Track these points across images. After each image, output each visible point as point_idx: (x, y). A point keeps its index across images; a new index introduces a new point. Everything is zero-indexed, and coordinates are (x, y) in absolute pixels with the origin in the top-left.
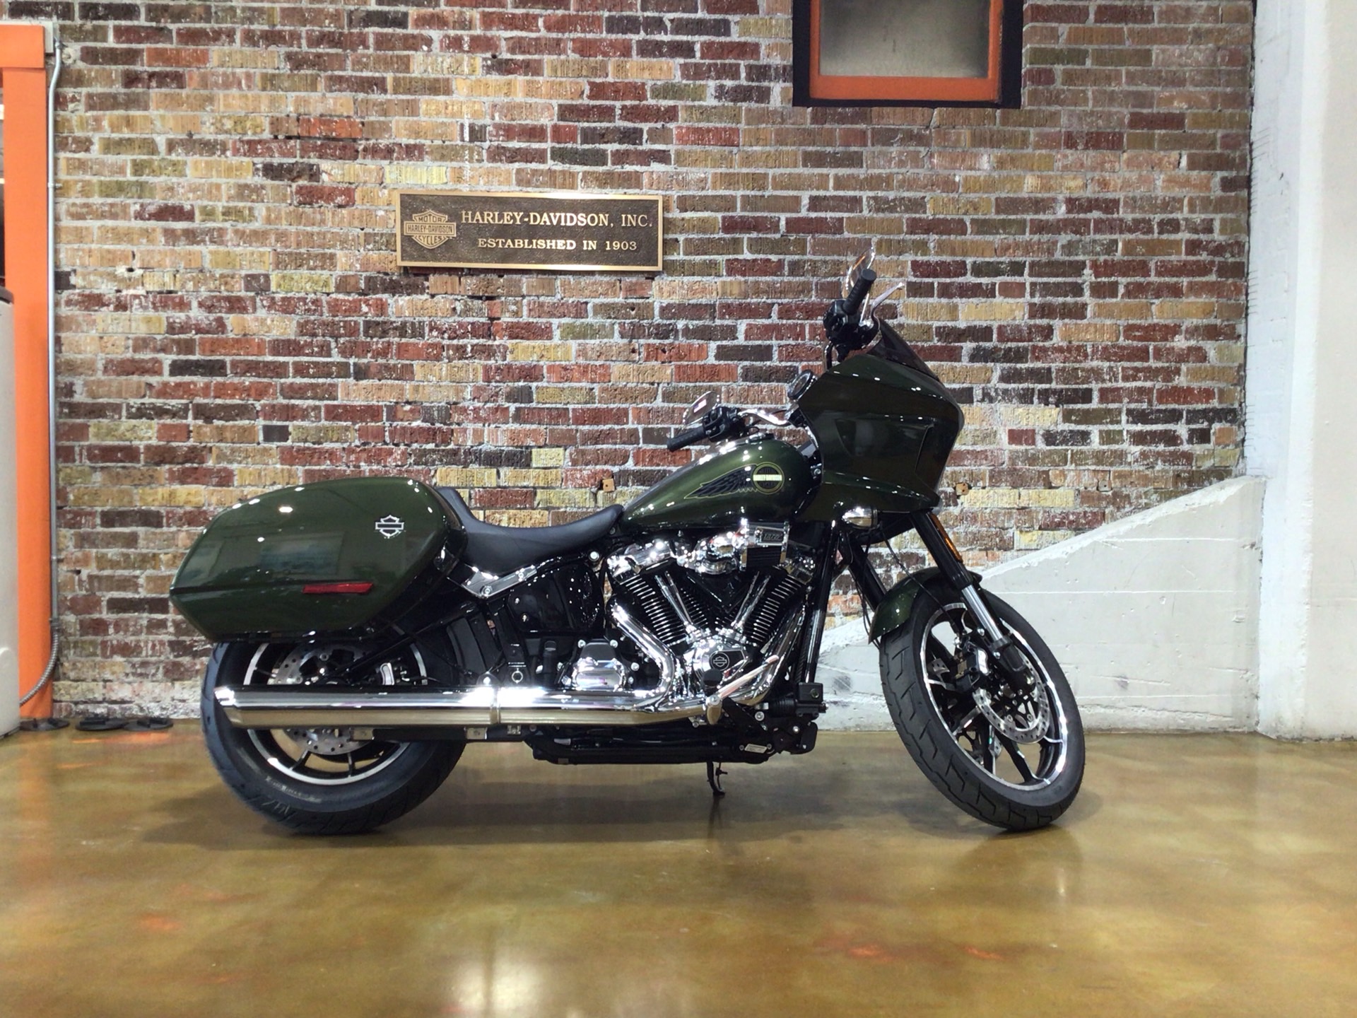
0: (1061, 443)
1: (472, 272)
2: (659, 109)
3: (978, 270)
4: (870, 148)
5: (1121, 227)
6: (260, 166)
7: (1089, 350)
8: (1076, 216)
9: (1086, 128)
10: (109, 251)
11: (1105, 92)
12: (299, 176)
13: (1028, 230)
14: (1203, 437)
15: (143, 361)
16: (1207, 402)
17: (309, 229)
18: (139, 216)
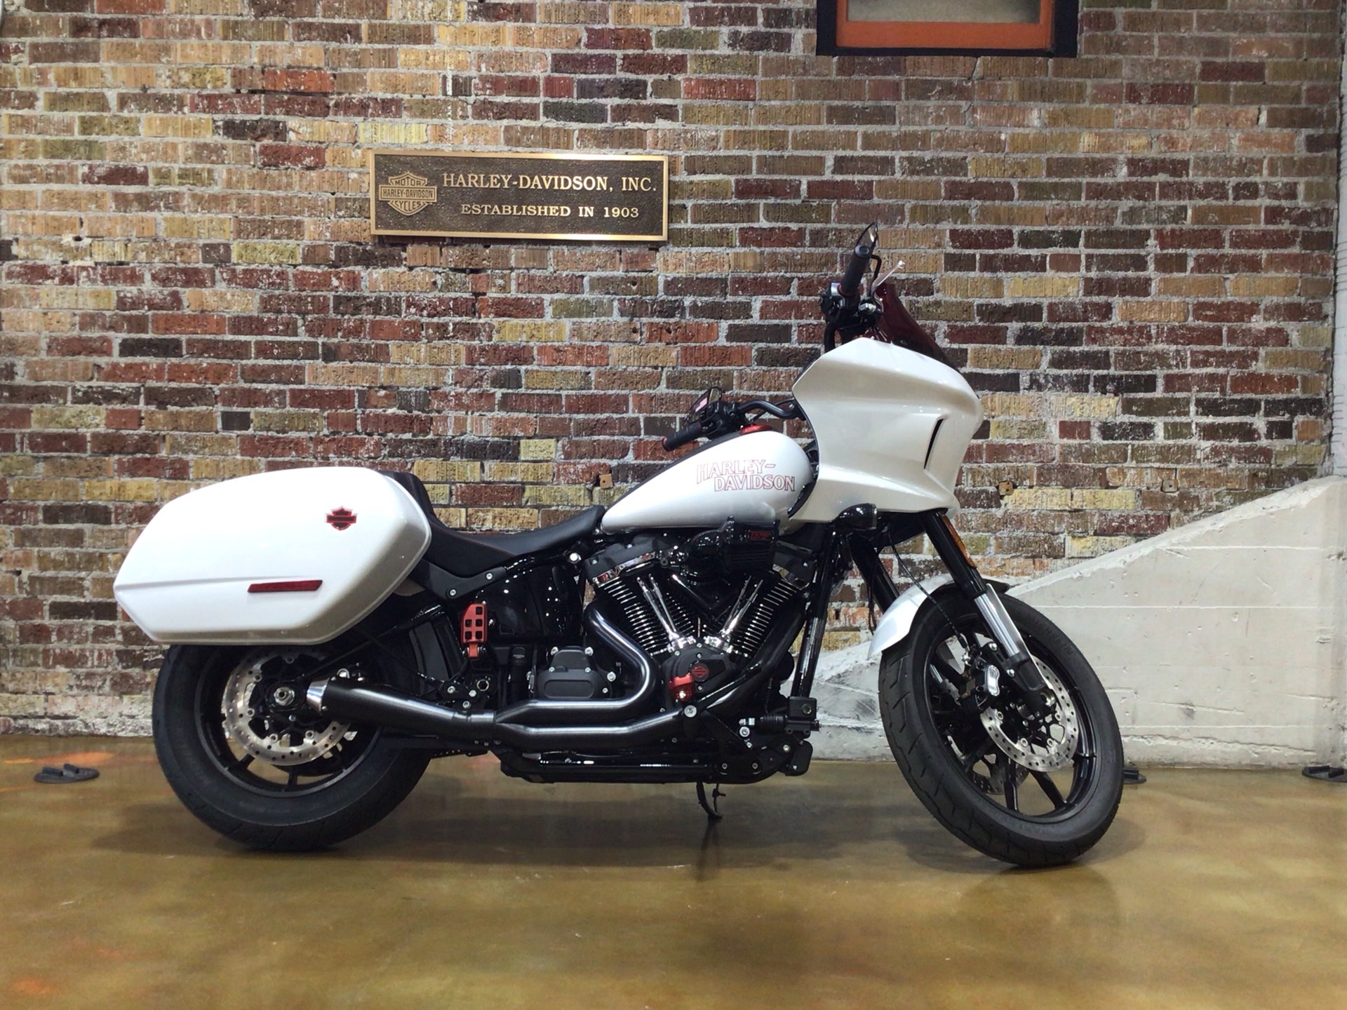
0: (1120, 437)
1: (455, 242)
2: (665, 59)
3: (1026, 241)
4: (904, 102)
5: (1190, 191)
6: (220, 123)
7: (1153, 332)
8: (1139, 179)
9: (1151, 80)
10: (54, 218)
11: (1173, 38)
12: (264, 135)
13: (1083, 195)
14: (1283, 431)
15: (90, 339)
16: (1289, 391)
17: (274, 193)
18: (87, 179)
